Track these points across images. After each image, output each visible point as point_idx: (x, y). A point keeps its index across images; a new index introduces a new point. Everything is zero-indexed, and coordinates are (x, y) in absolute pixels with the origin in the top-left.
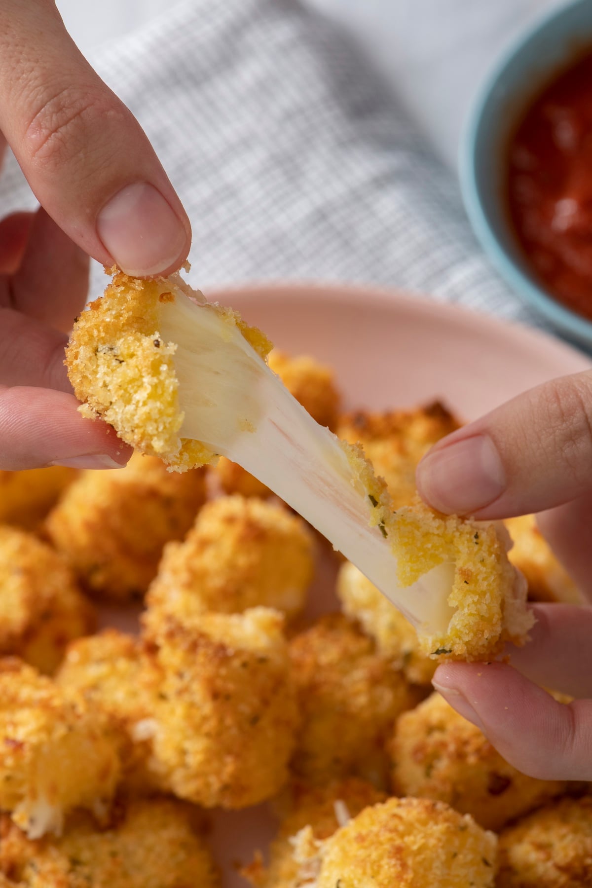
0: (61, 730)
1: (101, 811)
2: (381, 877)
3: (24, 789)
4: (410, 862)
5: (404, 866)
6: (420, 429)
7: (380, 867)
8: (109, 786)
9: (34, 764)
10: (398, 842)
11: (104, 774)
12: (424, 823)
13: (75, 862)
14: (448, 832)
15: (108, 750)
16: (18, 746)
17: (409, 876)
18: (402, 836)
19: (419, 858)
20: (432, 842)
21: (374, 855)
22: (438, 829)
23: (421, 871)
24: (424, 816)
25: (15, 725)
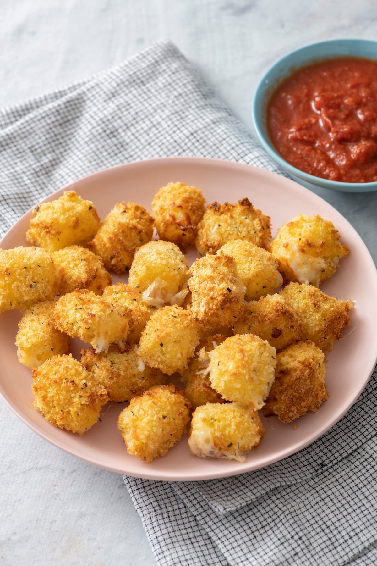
0: (108, 311)
1: (122, 345)
2: (235, 360)
3: (95, 333)
4: (246, 354)
5: (244, 356)
6: (239, 209)
7: (235, 356)
8: (125, 335)
9: (99, 322)
10: (241, 347)
11: (123, 330)
12: (251, 342)
13: (112, 363)
14: (259, 345)
15: (125, 321)
16: (93, 316)
17: (246, 359)
18: (243, 346)
19: (249, 353)
20: (254, 348)
21: (232, 352)
22: (256, 344)
23: (250, 358)
24: (250, 340)
25: (91, 309)
